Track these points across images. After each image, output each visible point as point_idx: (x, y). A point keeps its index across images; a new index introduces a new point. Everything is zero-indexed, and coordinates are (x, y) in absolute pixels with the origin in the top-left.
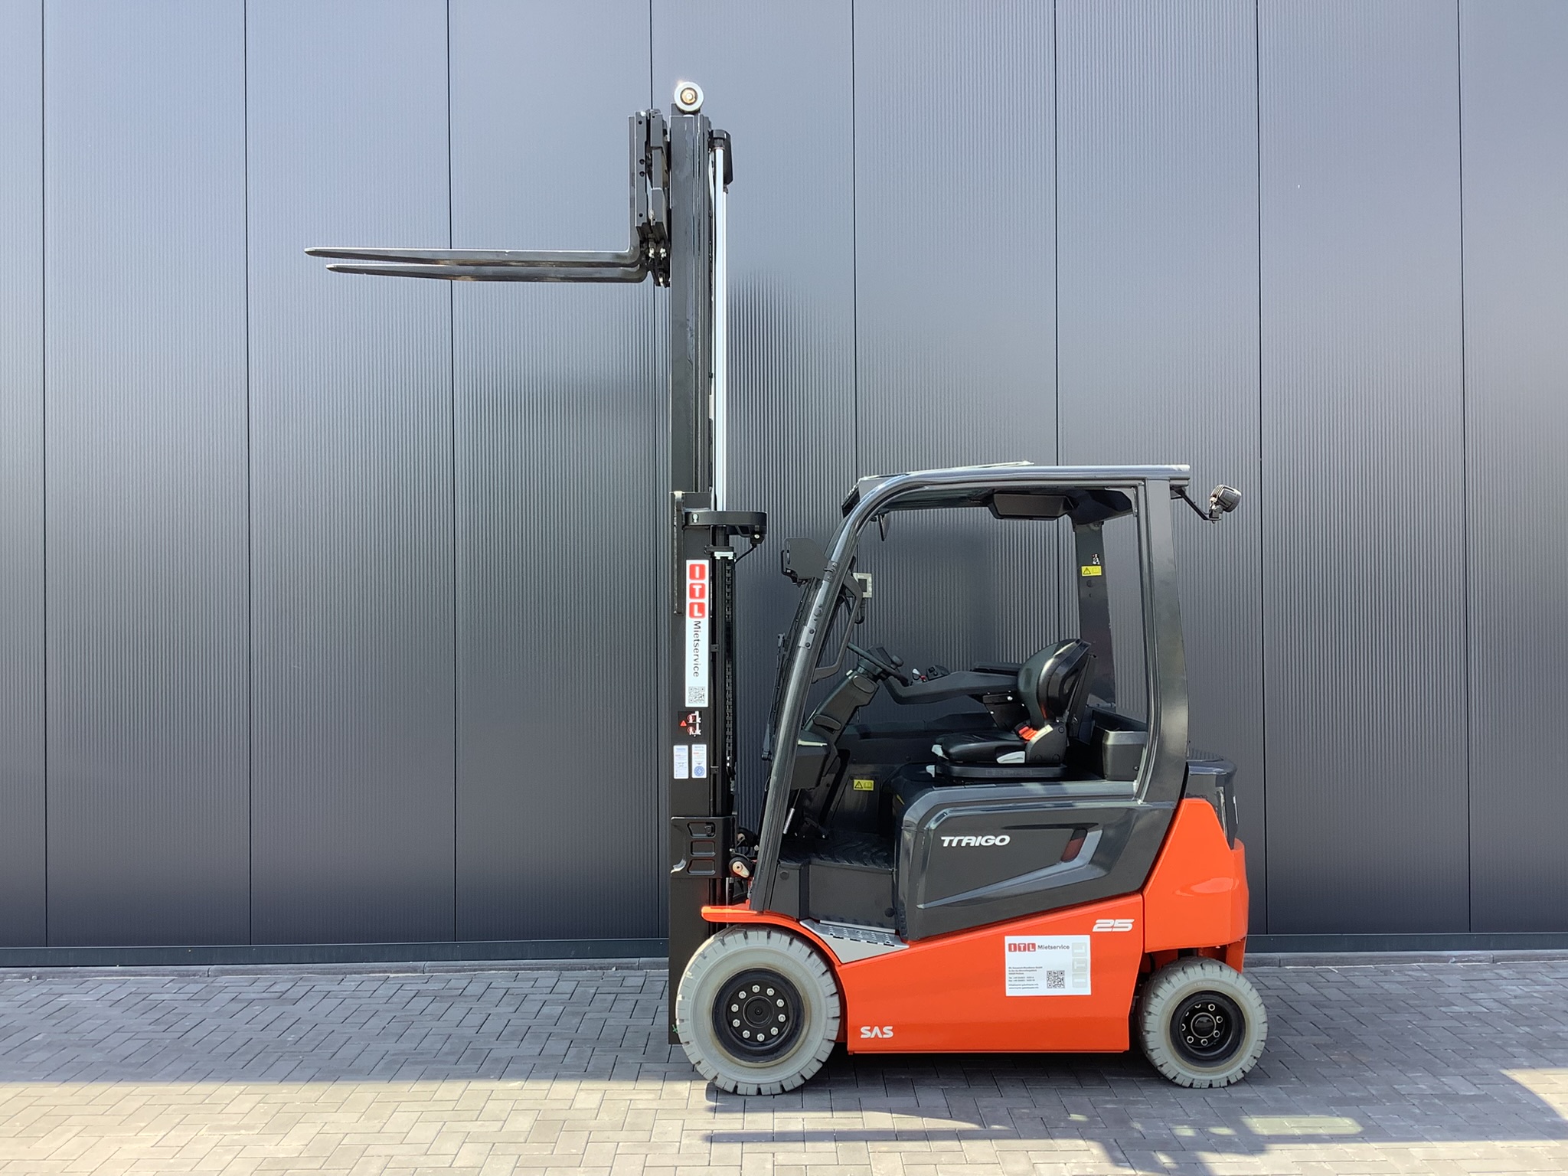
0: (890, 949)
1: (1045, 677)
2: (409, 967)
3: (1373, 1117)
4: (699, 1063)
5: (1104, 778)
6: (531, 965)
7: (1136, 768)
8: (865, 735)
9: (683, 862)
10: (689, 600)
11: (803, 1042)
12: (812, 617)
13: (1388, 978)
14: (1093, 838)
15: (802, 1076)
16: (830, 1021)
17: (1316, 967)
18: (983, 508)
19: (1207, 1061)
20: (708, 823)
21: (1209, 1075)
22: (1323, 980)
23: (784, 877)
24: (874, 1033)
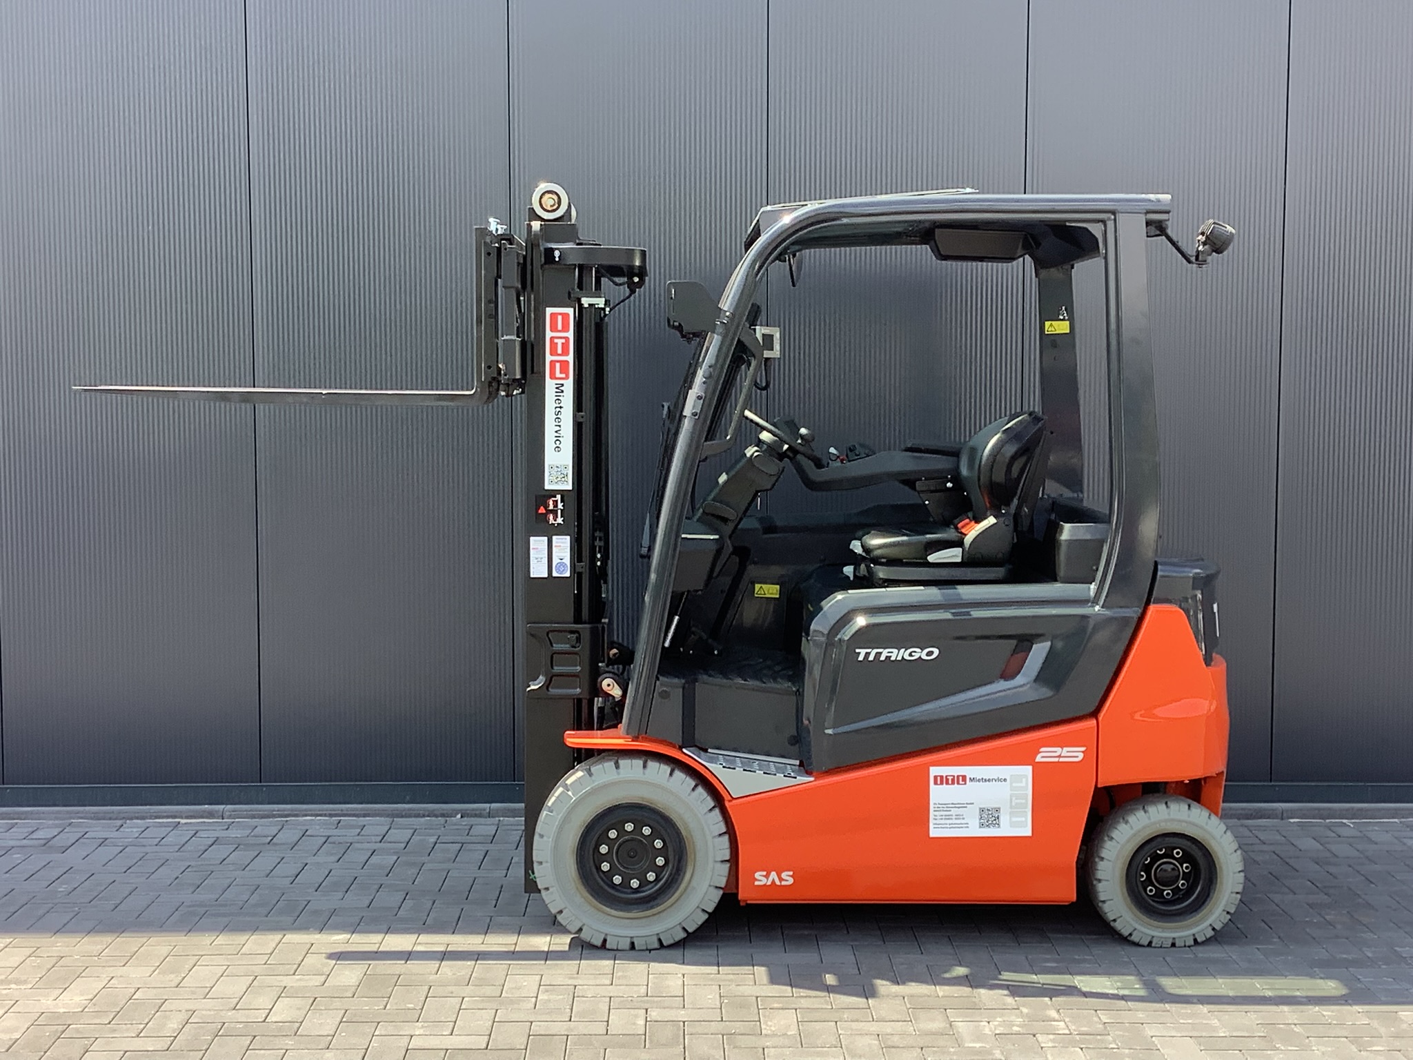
0: (791, 782)
1: (988, 459)
2: (204, 811)
3: (1363, 980)
4: (561, 912)
5: (1055, 580)
6: (356, 810)
7: (1094, 569)
8: (770, 528)
9: (542, 678)
10: (549, 358)
11: (685, 890)
12: (699, 378)
14: (1039, 651)
15: (684, 929)
16: (719, 865)
17: (1328, 821)
18: (924, 246)
19: (1167, 915)
20: (572, 632)
21: (1171, 932)
22: (1334, 835)
23: (665, 695)
24: (770, 879)
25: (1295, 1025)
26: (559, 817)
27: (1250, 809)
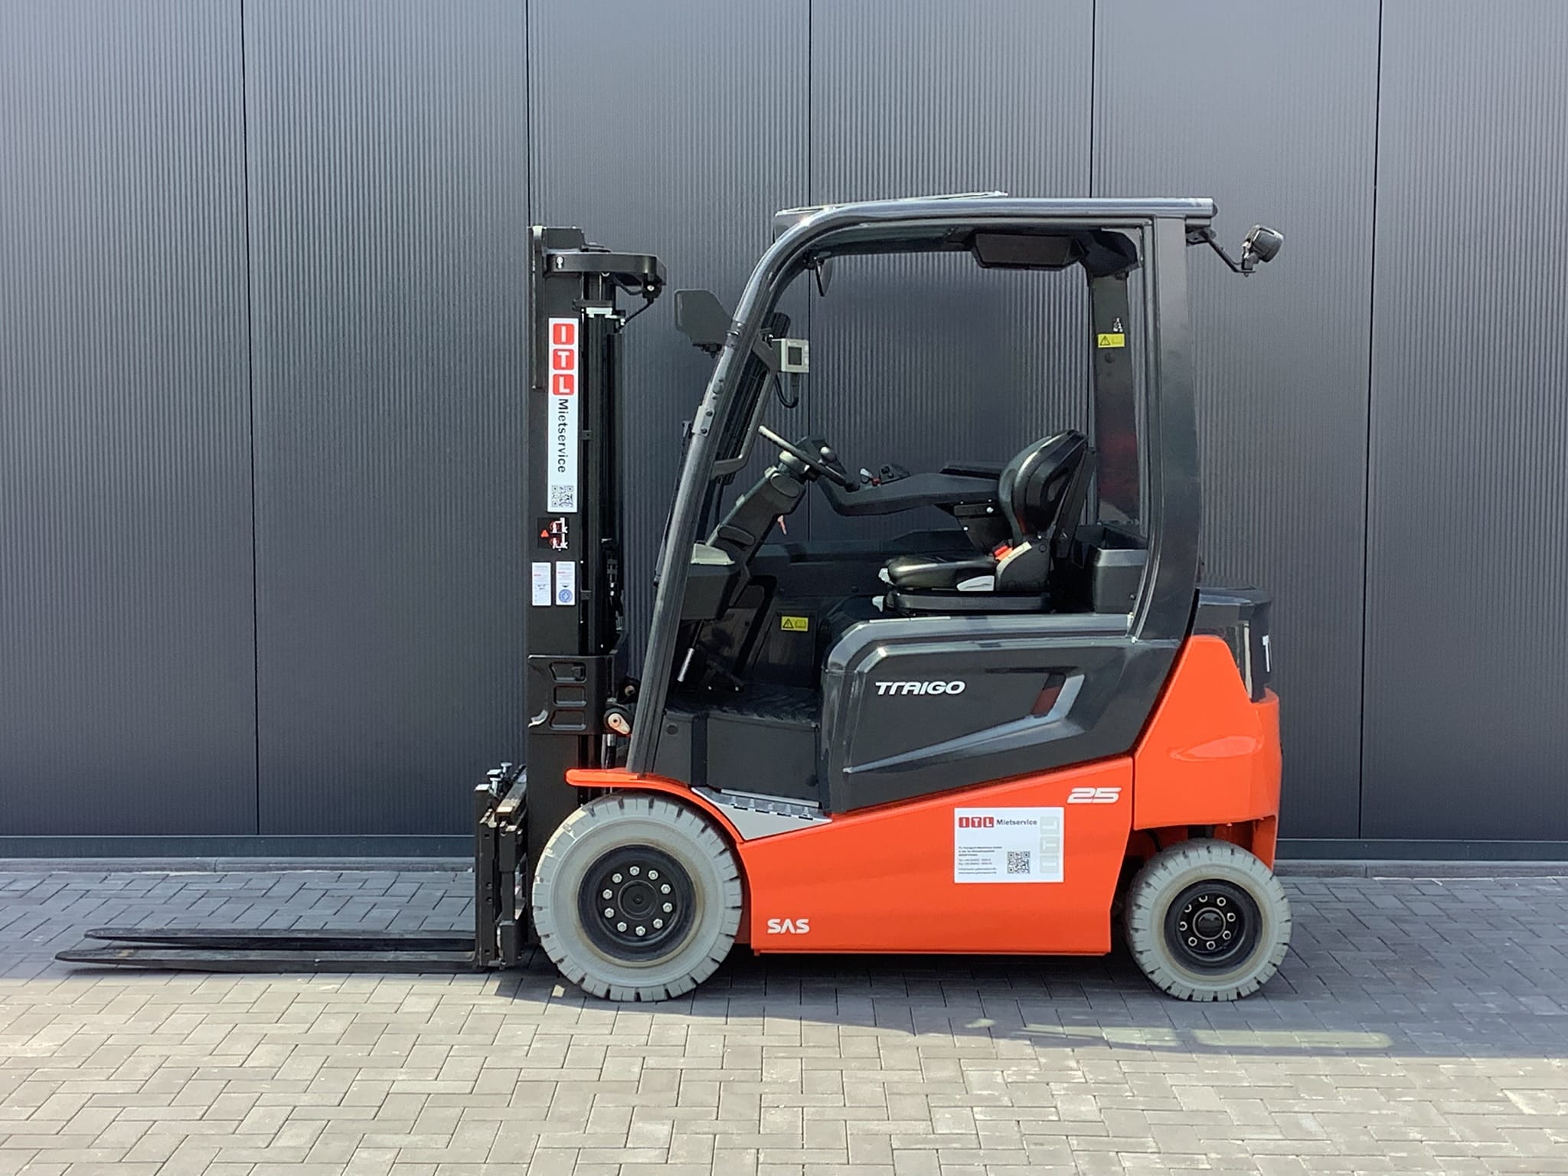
0: (809, 823)
1: (1022, 478)
2: (196, 864)
3: (1410, 1033)
4: (561, 961)
5: (1093, 611)
6: (359, 863)
7: (1132, 596)
8: (800, 556)
9: (545, 714)
10: (552, 372)
11: (694, 938)
12: (709, 394)
13: (1508, 892)
14: (1072, 685)
15: (693, 979)
16: (730, 911)
17: (1414, 879)
18: (966, 252)
19: (1210, 967)
20: (576, 664)
21: (1213, 985)
22: (1418, 893)
23: (672, 730)
24: (785, 927)
25: (1326, 1076)
26: (560, 860)
27: (1331, 867)
